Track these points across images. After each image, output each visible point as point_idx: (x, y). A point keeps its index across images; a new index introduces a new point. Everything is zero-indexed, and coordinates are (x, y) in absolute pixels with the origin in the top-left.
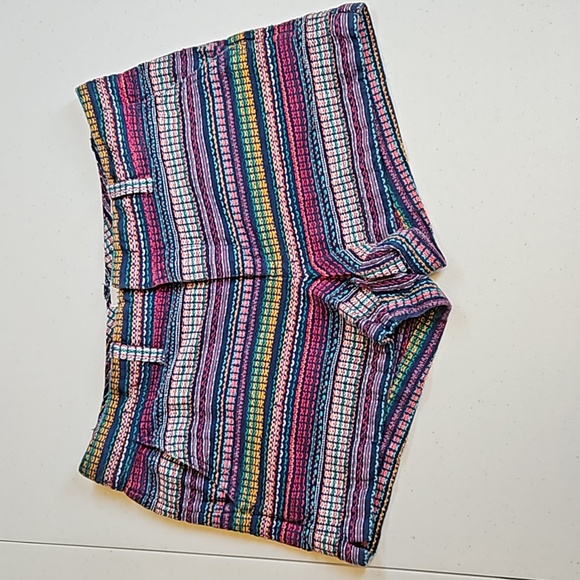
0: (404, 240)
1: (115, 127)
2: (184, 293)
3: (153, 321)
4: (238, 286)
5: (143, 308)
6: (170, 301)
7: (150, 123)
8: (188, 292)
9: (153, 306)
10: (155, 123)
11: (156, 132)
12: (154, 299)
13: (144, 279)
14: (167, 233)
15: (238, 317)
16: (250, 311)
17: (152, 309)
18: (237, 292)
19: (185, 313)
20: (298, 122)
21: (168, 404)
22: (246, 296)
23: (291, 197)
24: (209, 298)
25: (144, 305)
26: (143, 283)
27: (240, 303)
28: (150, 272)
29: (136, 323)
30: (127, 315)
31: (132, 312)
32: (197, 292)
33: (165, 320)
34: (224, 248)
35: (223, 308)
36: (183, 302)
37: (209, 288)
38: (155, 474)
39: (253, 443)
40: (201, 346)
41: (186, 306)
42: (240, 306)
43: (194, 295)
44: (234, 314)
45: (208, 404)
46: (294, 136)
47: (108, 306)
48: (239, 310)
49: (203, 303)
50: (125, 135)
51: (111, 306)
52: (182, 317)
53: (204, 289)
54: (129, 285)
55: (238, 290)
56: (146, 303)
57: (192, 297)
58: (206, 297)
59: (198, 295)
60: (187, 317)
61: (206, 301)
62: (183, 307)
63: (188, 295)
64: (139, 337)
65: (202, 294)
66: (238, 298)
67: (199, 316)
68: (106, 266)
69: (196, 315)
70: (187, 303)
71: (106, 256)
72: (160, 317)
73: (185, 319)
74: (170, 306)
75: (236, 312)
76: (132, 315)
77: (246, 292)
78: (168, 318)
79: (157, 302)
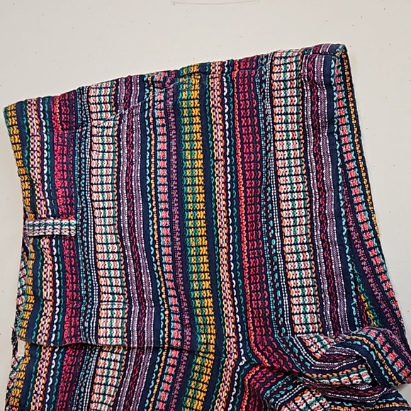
0: (372, 345)
1: (42, 158)
2: (99, 355)
3: (59, 384)
4: (161, 355)
5: (49, 368)
6: (83, 362)
7: (83, 156)
8: (103, 355)
9: (62, 366)
10: (88, 156)
11: (88, 166)
12: (63, 357)
13: (54, 335)
14: (86, 284)
15: (157, 393)
16: (173, 388)
17: (60, 370)
18: (159, 364)
19: (98, 379)
20: (251, 175)
22: (169, 370)
23: (234, 261)
24: (126, 366)
25: (51, 364)
26: (53, 339)
27: (162, 377)
28: (62, 327)
29: (39, 386)
30: (30, 375)
31: (36, 371)
32: (114, 357)
33: (74, 383)
34: (150, 309)
35: (141, 381)
36: (96, 367)
37: (127, 355)
41: (99, 371)
42: (161, 381)
43: (110, 360)
44: (153, 389)
46: (245, 191)
47: (14, 354)
49: (119, 371)
50: (51, 167)
51: (17, 355)
52: (93, 383)
53: (122, 355)
54: (36, 340)
55: (161, 361)
56: (54, 362)
57: (107, 362)
58: (123, 364)
59: (114, 361)
60: (98, 384)
61: (123, 369)
62: (95, 371)
63: (103, 359)
64: (40, 404)
65: (119, 360)
66: (160, 370)
67: (112, 386)
68: (17, 308)
69: (109, 384)
70: (101, 367)
71: (18, 297)
72: (68, 380)
73: (97, 386)
74: (82, 367)
75: (156, 387)
76: (35, 375)
77: (169, 365)
78: (78, 381)
79: (67, 361)
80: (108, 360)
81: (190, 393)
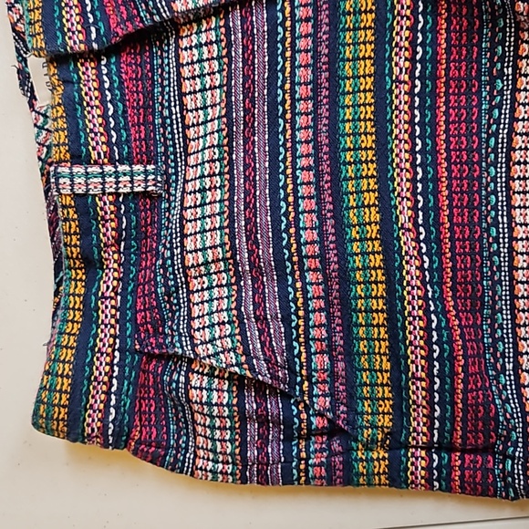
2: (177, 47)
3: (125, 112)
4: (283, 10)
5: (101, 89)
6: (152, 70)
8: (184, 43)
9: (121, 83)
12: (119, 69)
13: (93, 29)
15: (293, 74)
16: (316, 57)
17: (121, 88)
18: (283, 24)
19: (187, 86)
21: (184, 267)
22: (302, 28)
24: (229, 45)
25: (101, 83)
26: (94, 36)
27: (293, 44)
28: (104, 12)
29: (93, 119)
30: (72, 107)
31: (81, 99)
32: (203, 38)
33: (148, 108)
35: (262, 59)
36: (179, 65)
37: (227, 26)
38: (183, 406)
39: (369, 311)
40: (230, 144)
41: (186, 72)
42: (294, 51)
43: (199, 46)
44: (283, 70)
45: (266, 252)
47: (32, 106)
48: (293, 59)
49: (219, 58)
51: (38, 105)
52: (182, 95)
53: (217, 28)
54: (65, 44)
55: (285, 19)
56: (105, 78)
57: (195, 51)
58: (223, 44)
59: (206, 44)
60: (190, 93)
61: (224, 52)
62: (179, 74)
63: (186, 49)
64: (104, 146)
65: (214, 39)
66: (288, 34)
67: (215, 87)
68: (14, 30)
69: (208, 87)
70: (188, 64)
71: (9, 9)
72: (138, 104)
73: (188, 97)
74: (153, 81)
75: (288, 64)
76: (81, 105)
77: (301, 20)
78: (154, 104)
79: (127, 74)
80: (196, 46)
81: (348, 52)
